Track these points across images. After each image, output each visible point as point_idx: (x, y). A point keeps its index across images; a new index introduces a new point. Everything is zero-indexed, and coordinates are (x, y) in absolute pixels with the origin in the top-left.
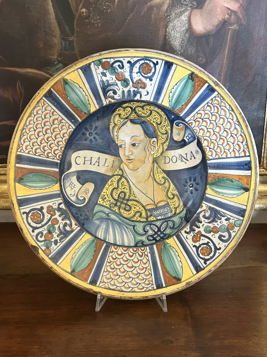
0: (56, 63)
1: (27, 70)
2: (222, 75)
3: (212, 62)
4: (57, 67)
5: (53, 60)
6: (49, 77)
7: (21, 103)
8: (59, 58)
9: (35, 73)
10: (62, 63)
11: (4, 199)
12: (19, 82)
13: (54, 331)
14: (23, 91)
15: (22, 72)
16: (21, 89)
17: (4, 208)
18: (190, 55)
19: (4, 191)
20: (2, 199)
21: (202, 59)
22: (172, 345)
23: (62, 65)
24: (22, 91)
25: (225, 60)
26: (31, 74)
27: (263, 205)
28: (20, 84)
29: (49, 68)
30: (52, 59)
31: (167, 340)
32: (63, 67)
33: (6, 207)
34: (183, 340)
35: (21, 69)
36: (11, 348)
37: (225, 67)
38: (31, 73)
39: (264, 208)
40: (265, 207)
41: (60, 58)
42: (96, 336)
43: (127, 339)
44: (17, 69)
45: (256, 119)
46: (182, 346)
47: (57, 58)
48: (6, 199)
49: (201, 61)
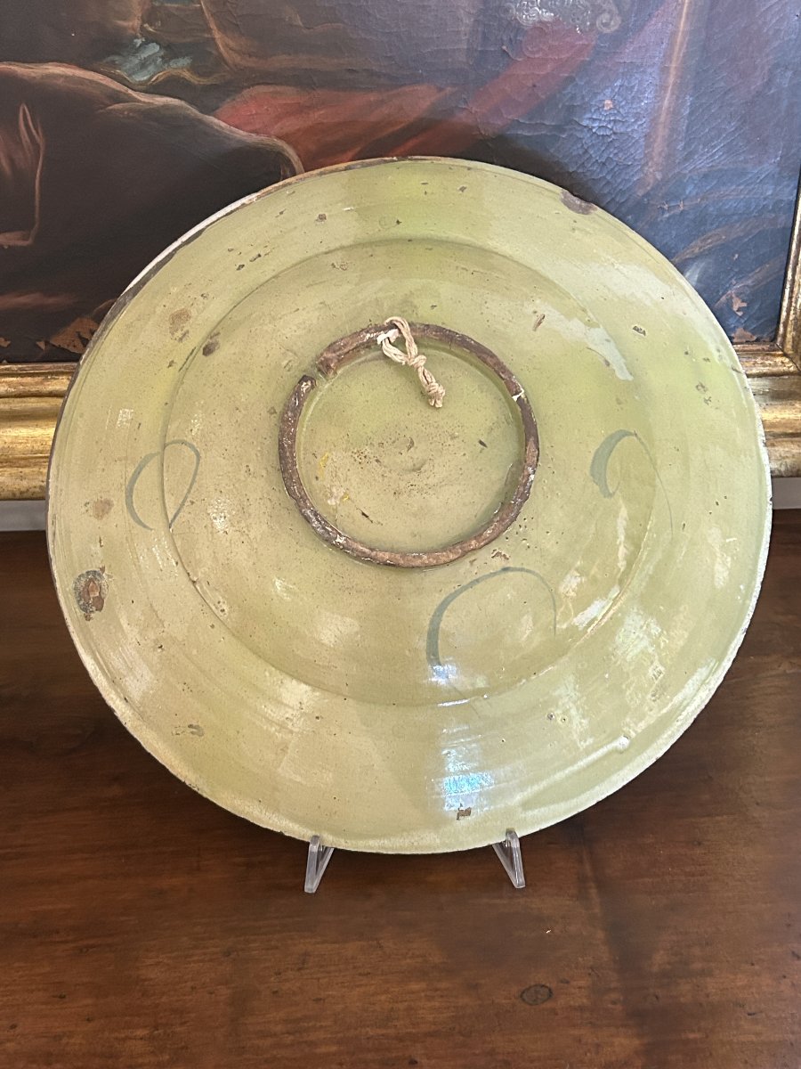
0: (139, 42)
1: (47, 71)
2: (673, 72)
3: (642, 28)
4: (144, 55)
5: (131, 32)
6: (118, 89)
7: (38, 175)
8: (146, 25)
9: (73, 77)
10: (157, 43)
11: (14, 470)
12: (24, 110)
13: (190, 963)
14: (40, 140)
15: (33, 75)
16: (34, 131)
17: (14, 494)
18: (573, 5)
19: (12, 443)
20: (8, 469)
21: (611, 20)
22: (549, 1005)
23: (158, 48)
24: (36, 136)
25: (683, 19)
26: (60, 82)
27: (780, 462)
28: (29, 118)
29: (116, 58)
30: (125, 29)
31: (536, 985)
32: (162, 53)
33: (22, 493)
34: (582, 983)
35: (27, 65)
36: (65, 1040)
37: (682, 44)
38: (62, 80)
39: (780, 471)
40: (783, 469)
41: (151, 26)
42: (318, 979)
43: (414, 986)
44: (12, 67)
45: (771, 207)
46: (581, 1009)
47: (142, 28)
48: (20, 469)
49: (607, 25)
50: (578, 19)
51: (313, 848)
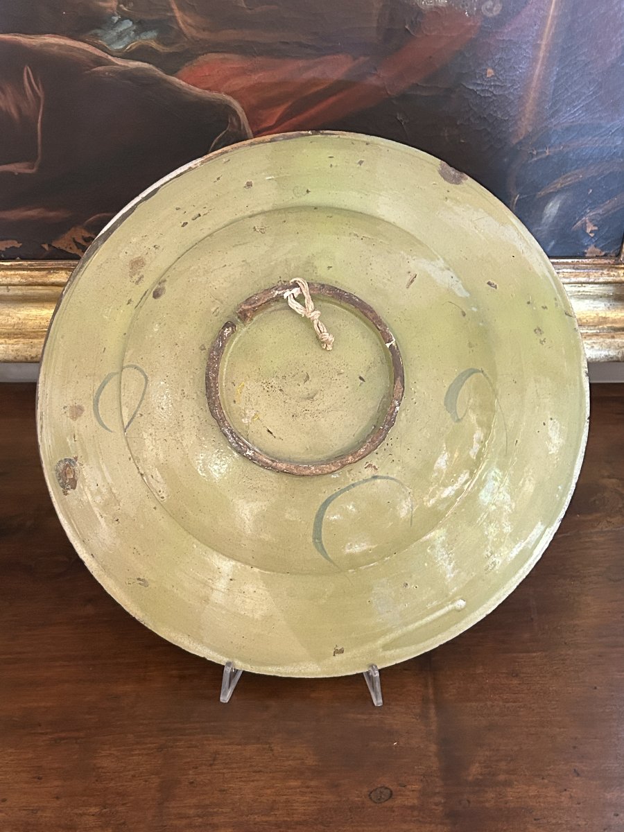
0: (116, 19)
1: (44, 41)
2: (543, 47)
3: (519, 13)
4: (121, 29)
5: (109, 10)
6: (100, 55)
7: (39, 120)
8: (122, 6)
9: (65, 45)
10: (131, 20)
11: (26, 341)
12: (27, 70)
13: (133, 755)
14: (40, 93)
15: (34, 44)
16: (36, 88)
17: (26, 359)
19: (25, 319)
20: (22, 340)
21: (494, 6)
22: (388, 804)
23: (131, 23)
24: (38, 91)
25: (553, 6)
26: (55, 49)
27: (617, 351)
28: (31, 76)
29: (99, 31)
30: (105, 8)
31: (381, 787)
32: (134, 28)
33: (32, 358)
34: (416, 787)
35: (28, 36)
36: (39, 813)
37: (551, 26)
38: (56, 47)
39: (618, 357)
40: (620, 356)
41: (125, 6)
42: (224, 773)
43: (293, 783)
44: (17, 37)
45: (620, 154)
46: (412, 808)
47: (119, 8)
48: (31, 340)
49: (490, 10)
50: (467, 5)
51: (227, 670)
